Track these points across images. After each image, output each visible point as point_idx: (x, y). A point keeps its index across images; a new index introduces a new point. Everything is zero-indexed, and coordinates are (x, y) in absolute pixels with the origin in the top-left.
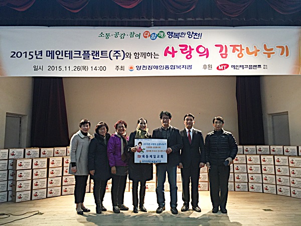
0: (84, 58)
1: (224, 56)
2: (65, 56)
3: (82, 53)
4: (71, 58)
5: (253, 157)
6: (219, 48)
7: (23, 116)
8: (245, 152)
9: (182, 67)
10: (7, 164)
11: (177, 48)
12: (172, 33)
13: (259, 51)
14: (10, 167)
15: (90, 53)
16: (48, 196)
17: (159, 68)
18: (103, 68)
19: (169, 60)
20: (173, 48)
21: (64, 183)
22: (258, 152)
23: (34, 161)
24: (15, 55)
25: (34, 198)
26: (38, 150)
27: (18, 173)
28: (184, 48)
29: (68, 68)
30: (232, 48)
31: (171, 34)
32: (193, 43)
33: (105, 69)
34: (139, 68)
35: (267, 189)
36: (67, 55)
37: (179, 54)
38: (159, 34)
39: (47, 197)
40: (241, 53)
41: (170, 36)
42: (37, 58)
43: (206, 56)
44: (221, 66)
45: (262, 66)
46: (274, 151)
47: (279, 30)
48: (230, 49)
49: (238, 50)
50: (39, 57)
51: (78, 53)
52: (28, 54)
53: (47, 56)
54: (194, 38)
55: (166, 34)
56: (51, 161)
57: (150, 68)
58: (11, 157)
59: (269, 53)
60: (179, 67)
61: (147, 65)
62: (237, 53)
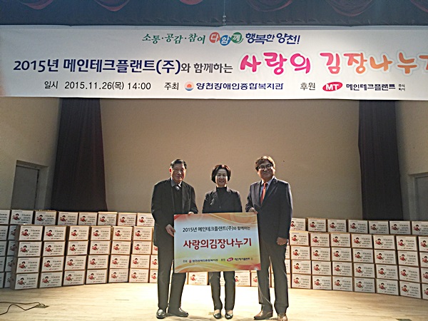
0: (119, 71)
1: (334, 70)
2: (91, 68)
3: (116, 63)
4: (99, 70)
5: (383, 238)
6: (327, 58)
7: (42, 167)
8: (371, 231)
9: (267, 85)
10: (6, 232)
11: (261, 58)
12: (254, 35)
13: (391, 62)
14: (11, 237)
15: (129, 63)
16: (64, 284)
17: (232, 87)
18: (146, 86)
19: (247, 76)
20: (254, 57)
21: (90, 266)
22: (392, 231)
23: (47, 230)
24: (20, 66)
25: (42, 285)
26: (54, 213)
27: (21, 245)
28: (271, 58)
29: (93, 86)
30: (348, 58)
31: (251, 38)
32: (286, 50)
33: (148, 87)
34: (201, 86)
35: (405, 290)
36: (93, 66)
37: (263, 67)
38: (233, 37)
39: (62, 286)
40: (362, 66)
41: (251, 40)
42: (50, 70)
43: (305, 70)
44: (329, 84)
45: (397, 86)
46: (417, 229)
47: (424, 31)
48: (344, 60)
49: (357, 62)
50: (53, 68)
51: (111, 63)
52: (38, 64)
53: (65, 67)
54: (288, 43)
55: (244, 37)
56: (72, 230)
57: (218, 86)
58: (13, 221)
59: (407, 65)
60: (263, 86)
61: (213, 82)
62: (355, 65)
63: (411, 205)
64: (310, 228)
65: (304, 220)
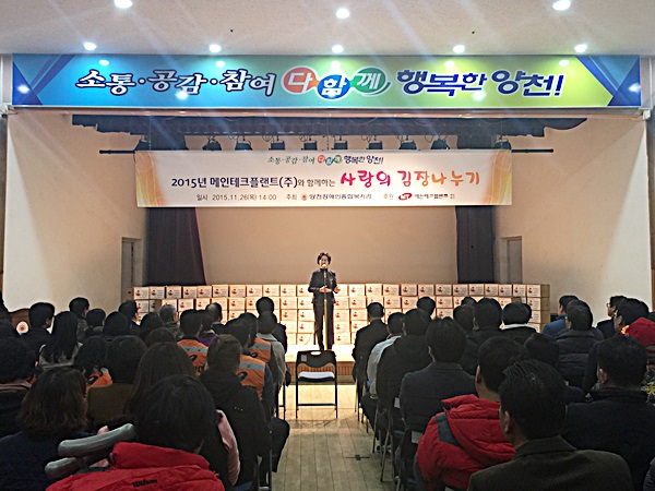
0: (252, 186)
1: (407, 184)
2: (231, 184)
3: (250, 180)
4: (237, 185)
6: (402, 175)
7: (135, 240)
9: (360, 196)
11: (355, 175)
12: (350, 157)
13: (446, 178)
15: (259, 180)
17: (335, 197)
19: (346, 188)
20: (350, 175)
23: (180, 302)
24: (176, 182)
26: (179, 288)
28: (363, 174)
29: (234, 197)
30: (416, 174)
31: (348, 159)
32: (373, 169)
33: (274, 198)
34: (313, 197)
36: (233, 183)
37: (357, 182)
38: (335, 158)
40: (426, 181)
41: (348, 161)
42: (200, 186)
43: (387, 184)
44: (403, 195)
45: (449, 196)
47: (468, 154)
48: (414, 176)
49: (423, 178)
50: (202, 185)
51: (246, 180)
52: (190, 181)
53: (211, 184)
54: (374, 163)
55: (343, 158)
56: (197, 302)
57: (325, 197)
58: (152, 297)
59: (457, 180)
60: (357, 196)
61: (322, 193)
62: (421, 180)
63: (502, 267)
64: (403, 293)
65: (397, 286)
